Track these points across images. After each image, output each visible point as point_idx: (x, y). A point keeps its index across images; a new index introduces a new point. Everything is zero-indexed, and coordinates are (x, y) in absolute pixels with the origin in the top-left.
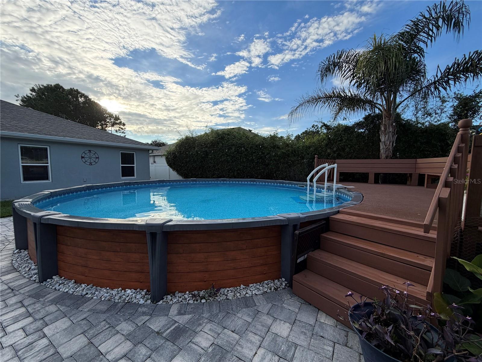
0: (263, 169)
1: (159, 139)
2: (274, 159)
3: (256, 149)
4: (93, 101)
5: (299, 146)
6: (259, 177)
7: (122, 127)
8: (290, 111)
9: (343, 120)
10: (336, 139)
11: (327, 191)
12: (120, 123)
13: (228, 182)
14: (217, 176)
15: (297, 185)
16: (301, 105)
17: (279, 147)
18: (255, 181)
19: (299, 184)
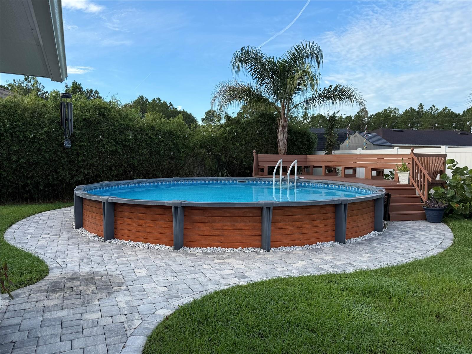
19: (239, 180)
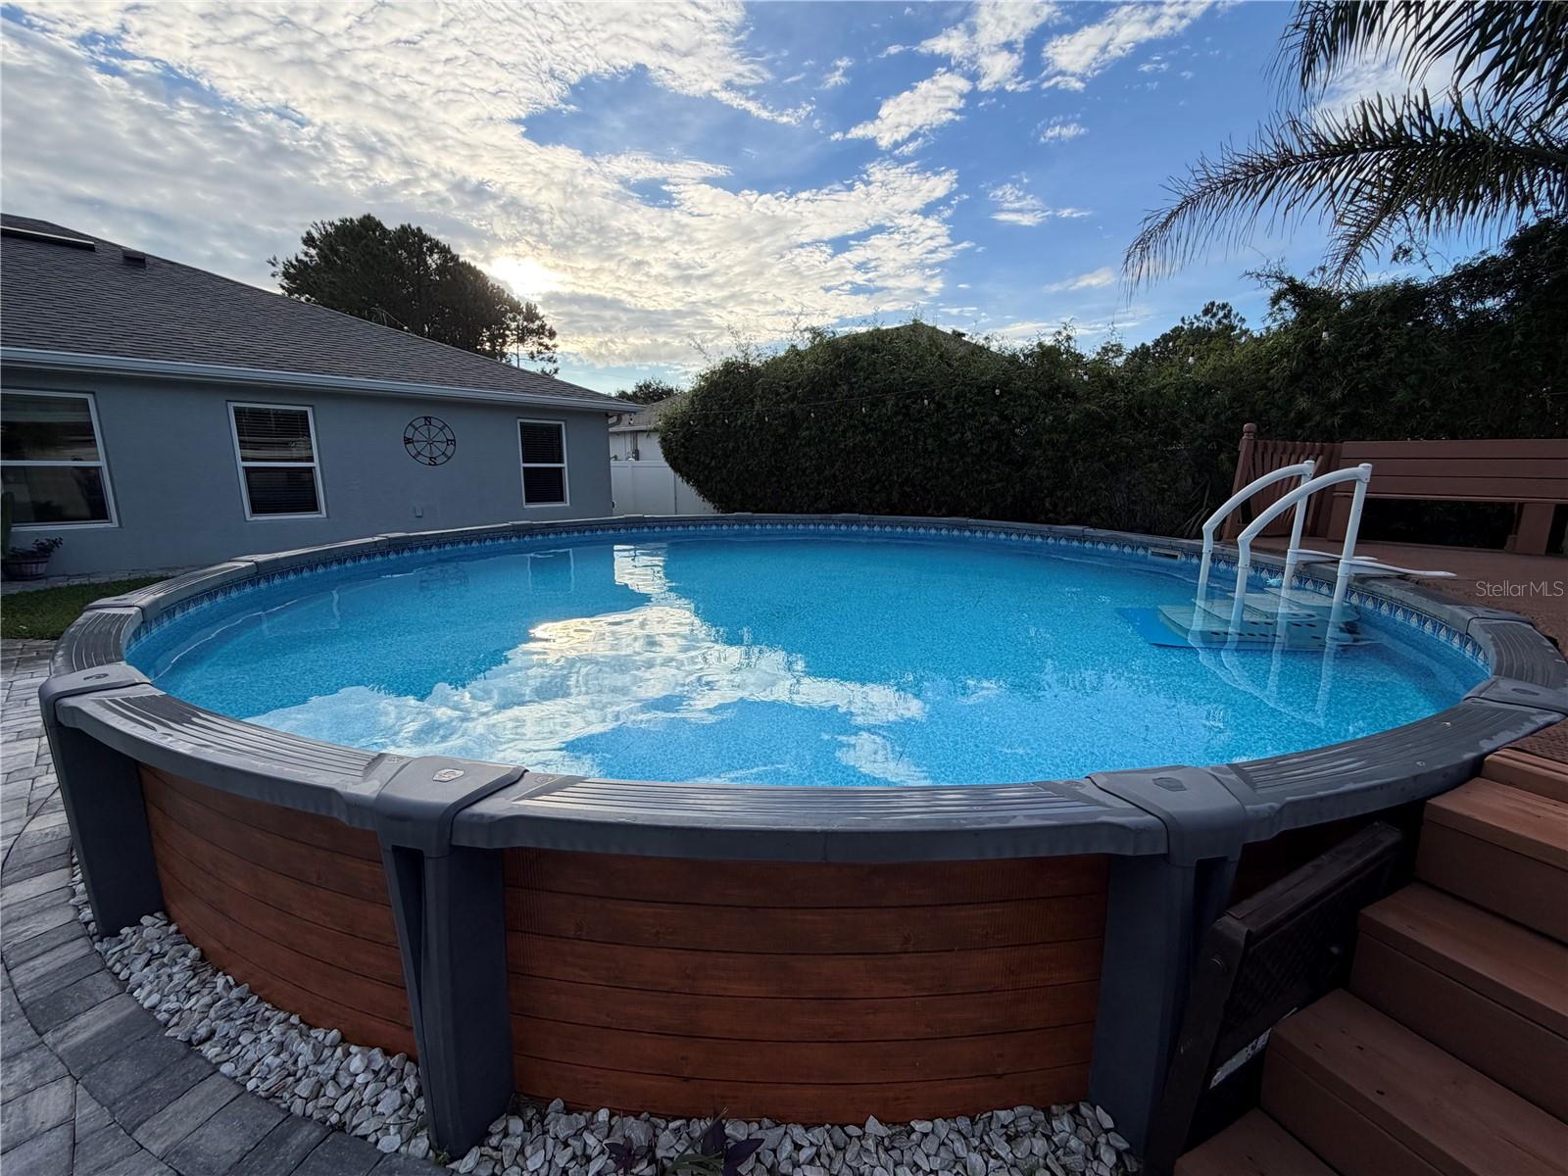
0: (1000, 480)
1: (658, 377)
2: (1048, 443)
3: (977, 403)
4: (464, 264)
5: (1164, 387)
6: (986, 511)
7: (546, 341)
8: (1137, 233)
9: (1395, 258)
10: (1350, 350)
11: (1296, 583)
12: (540, 331)
13: (866, 528)
14: (829, 503)
15: (1146, 549)
16: (1190, 203)
17: (1074, 393)
18: (966, 527)
